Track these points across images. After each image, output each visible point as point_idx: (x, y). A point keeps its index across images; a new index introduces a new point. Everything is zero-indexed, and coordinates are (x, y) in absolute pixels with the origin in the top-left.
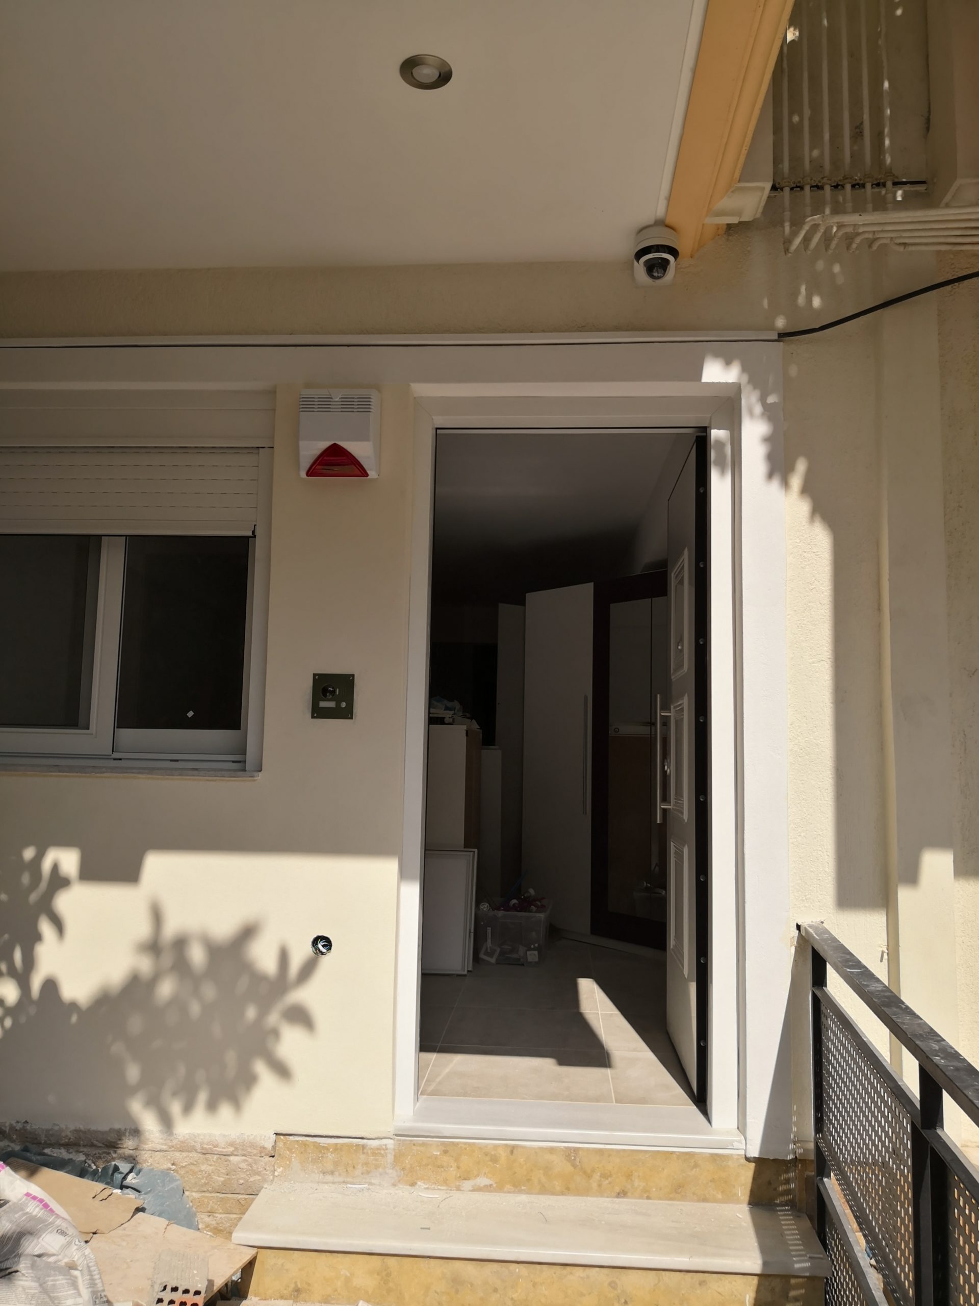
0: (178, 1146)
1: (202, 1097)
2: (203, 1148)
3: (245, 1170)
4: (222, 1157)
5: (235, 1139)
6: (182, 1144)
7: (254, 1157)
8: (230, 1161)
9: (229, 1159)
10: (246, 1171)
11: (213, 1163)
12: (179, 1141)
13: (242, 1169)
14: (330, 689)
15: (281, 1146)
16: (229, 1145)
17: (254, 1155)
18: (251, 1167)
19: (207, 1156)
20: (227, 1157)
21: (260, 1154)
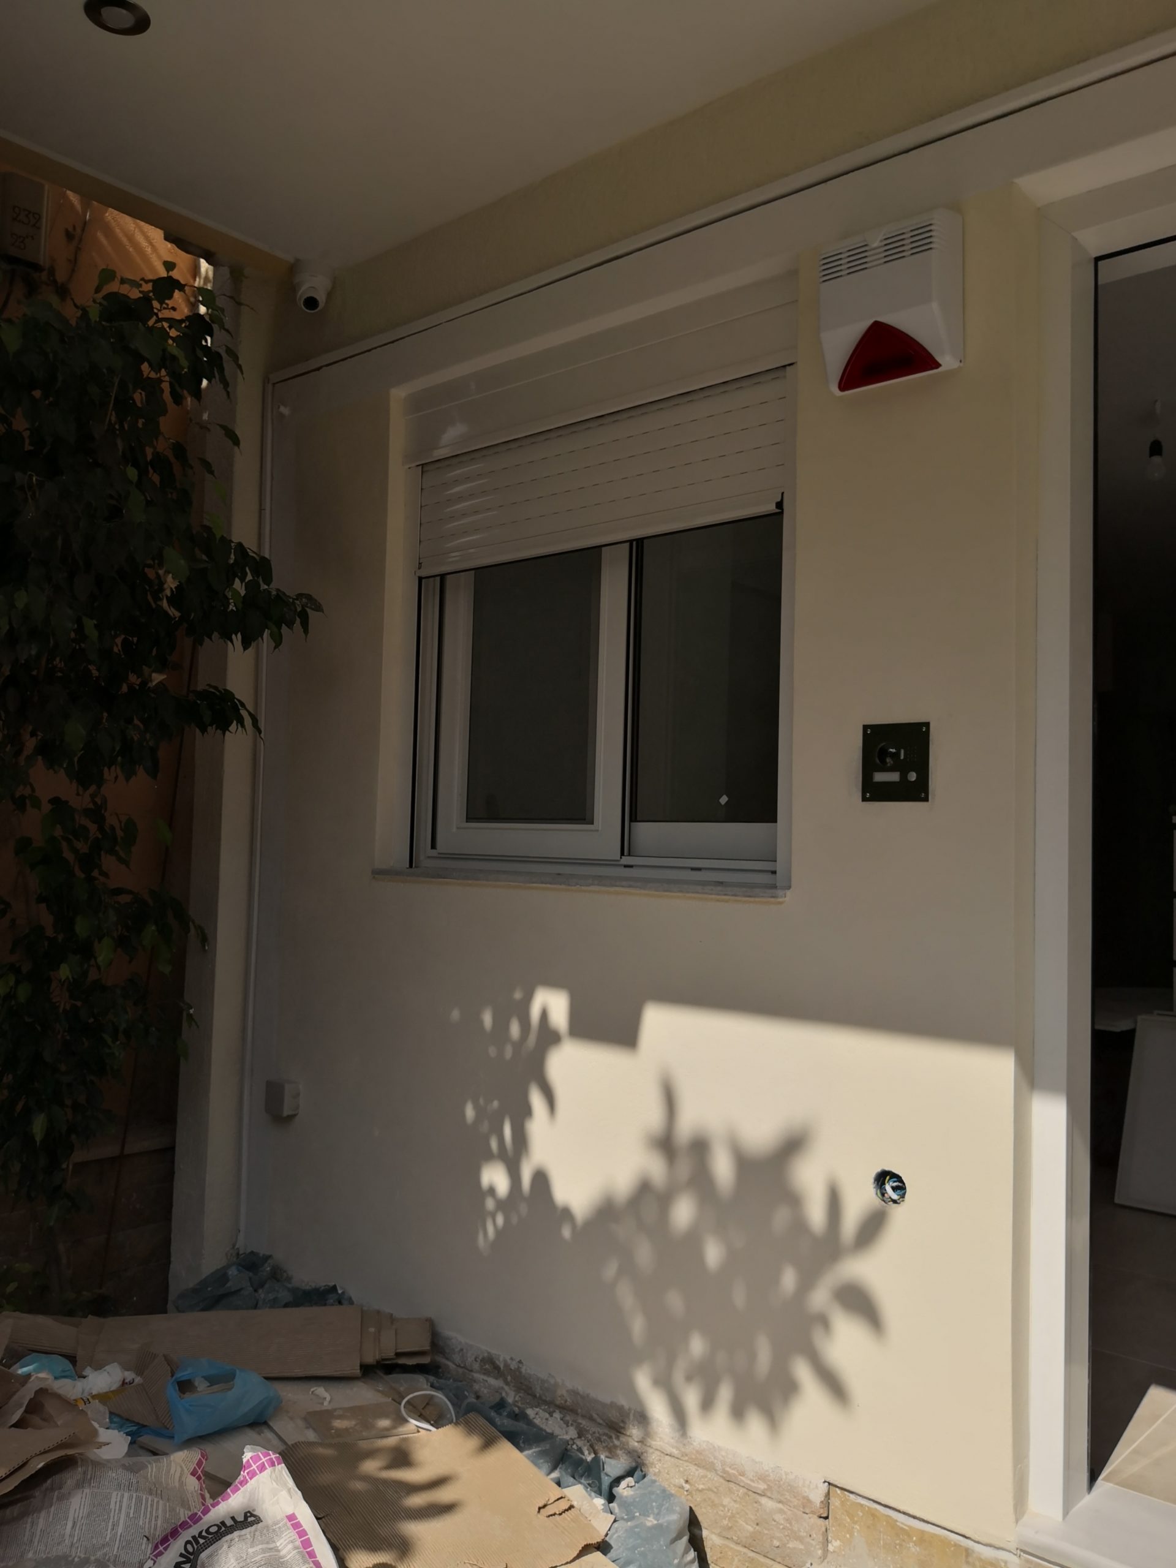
0: (694, 1457)
1: (725, 1394)
2: (724, 1471)
3: (781, 1527)
4: (750, 1493)
5: (767, 1471)
6: (698, 1455)
7: (795, 1510)
8: (761, 1505)
9: (760, 1500)
10: (783, 1528)
11: (738, 1500)
12: (693, 1449)
13: (778, 1523)
14: (891, 750)
15: (837, 1504)
16: (759, 1479)
17: (794, 1507)
18: (790, 1524)
19: (732, 1485)
20: (758, 1497)
21: (804, 1508)
